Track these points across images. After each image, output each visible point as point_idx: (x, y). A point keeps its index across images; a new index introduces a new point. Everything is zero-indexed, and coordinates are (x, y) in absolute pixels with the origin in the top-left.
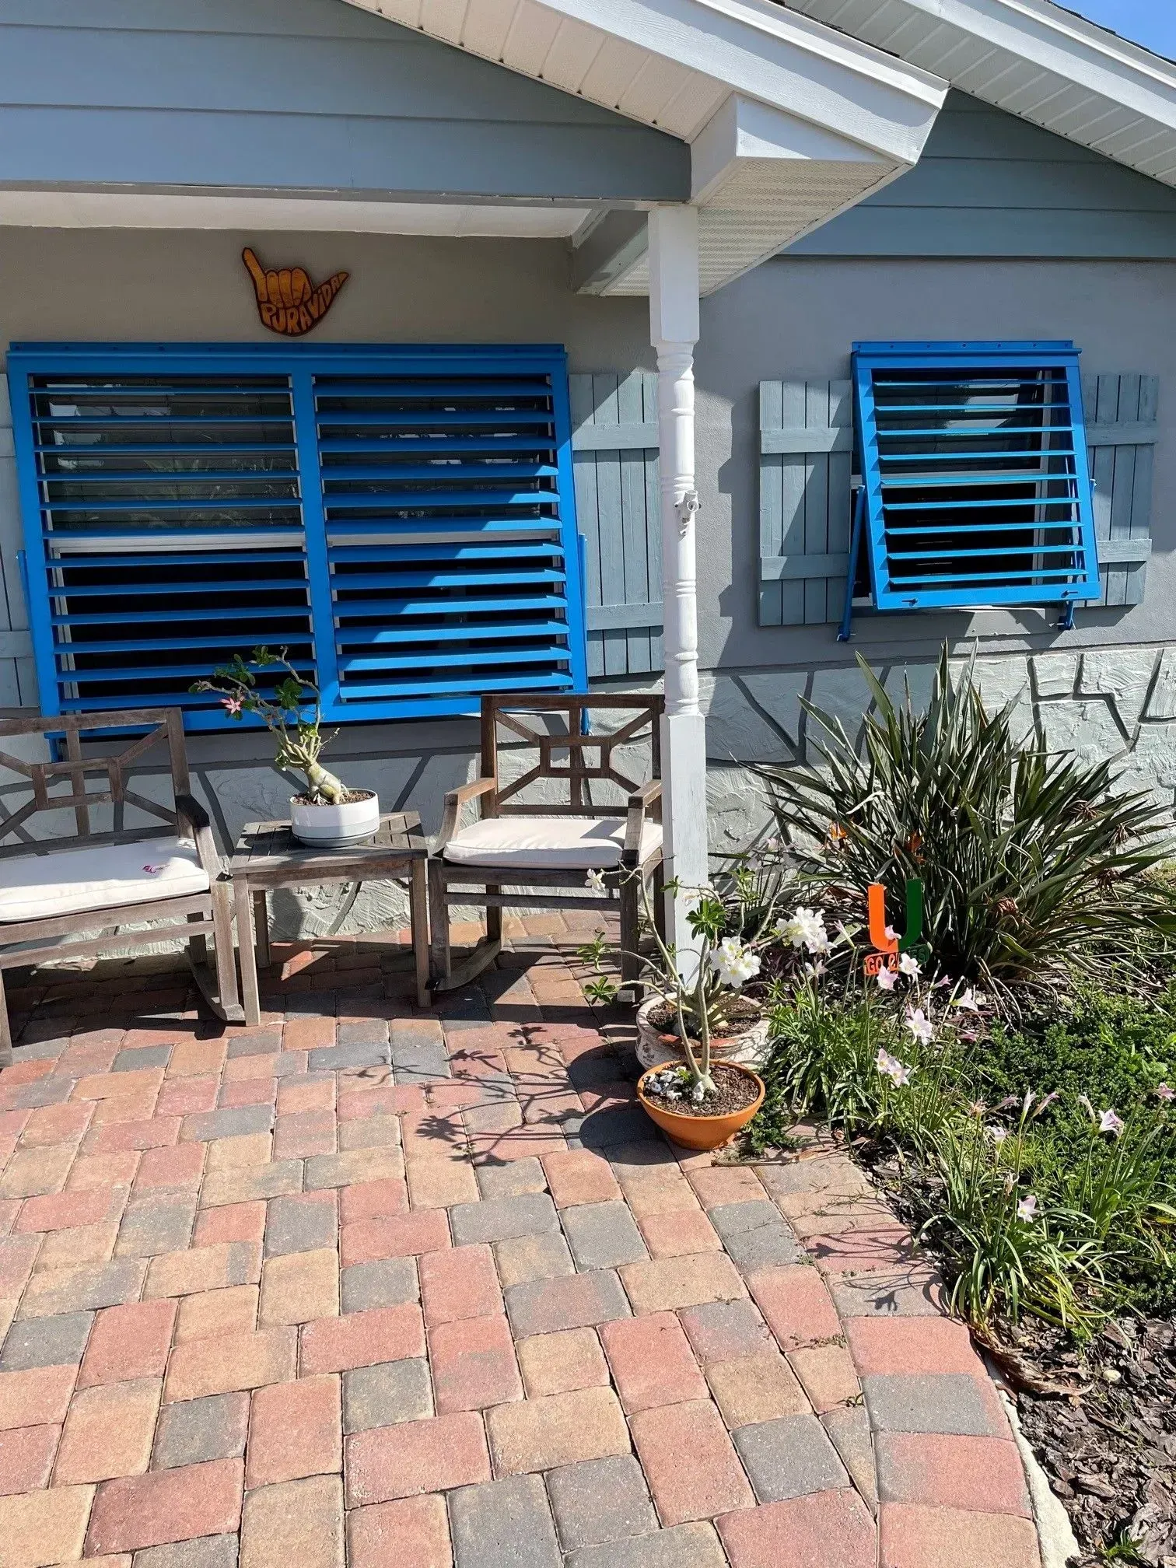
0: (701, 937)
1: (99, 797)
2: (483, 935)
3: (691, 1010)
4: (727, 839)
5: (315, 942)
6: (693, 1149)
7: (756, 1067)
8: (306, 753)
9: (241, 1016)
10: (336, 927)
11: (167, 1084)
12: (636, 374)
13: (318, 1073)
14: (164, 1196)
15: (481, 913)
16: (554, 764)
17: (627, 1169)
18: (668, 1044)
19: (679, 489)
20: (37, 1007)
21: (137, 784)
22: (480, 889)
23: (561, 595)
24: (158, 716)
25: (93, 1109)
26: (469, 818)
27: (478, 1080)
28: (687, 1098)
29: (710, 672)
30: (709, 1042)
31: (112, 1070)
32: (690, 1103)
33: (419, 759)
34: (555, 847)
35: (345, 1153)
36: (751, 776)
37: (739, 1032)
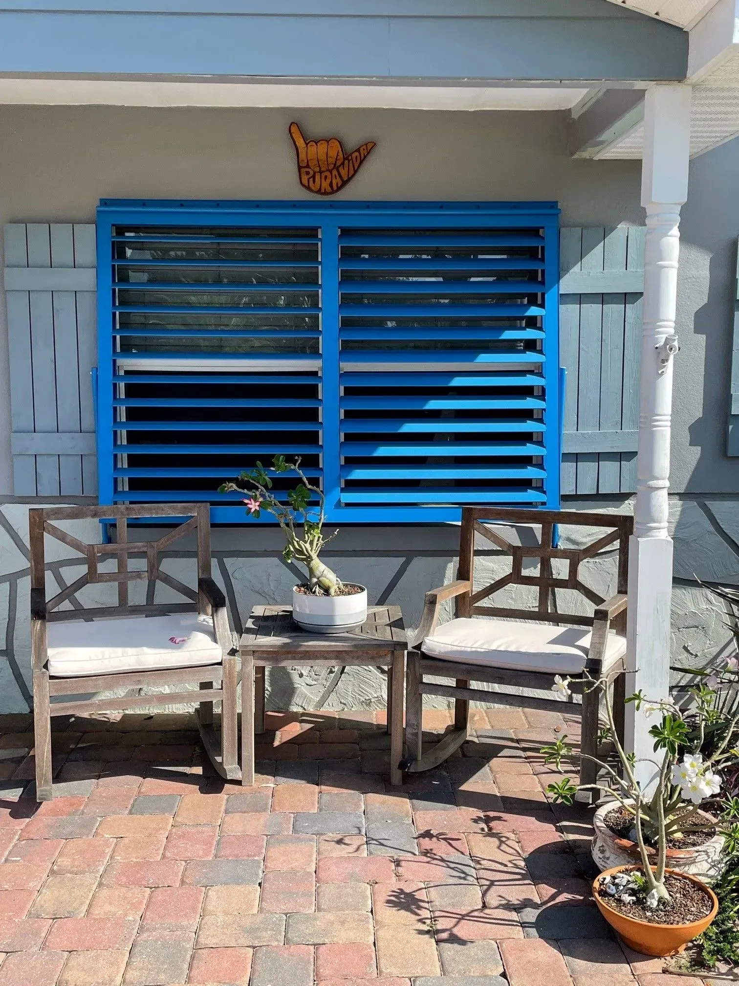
0: (662, 751)
1: (138, 575)
2: (450, 723)
3: (648, 818)
4: (686, 654)
5: (303, 714)
6: (644, 953)
7: (709, 880)
8: (309, 549)
9: (239, 776)
10: (321, 703)
11: (174, 830)
12: (622, 227)
13: (302, 836)
14: (166, 933)
15: (449, 702)
16: (525, 572)
17: (581, 964)
18: (624, 849)
19: (659, 333)
20: (73, 749)
21: (168, 566)
22: (450, 682)
23: (540, 420)
24: (191, 510)
25: (113, 845)
26: (444, 616)
27: (442, 860)
28: (640, 903)
29: (677, 497)
30: (665, 852)
31: (131, 813)
32: (644, 909)
33: (404, 559)
34: (523, 650)
35: (322, 913)
36: (712, 596)
37: (694, 845)
